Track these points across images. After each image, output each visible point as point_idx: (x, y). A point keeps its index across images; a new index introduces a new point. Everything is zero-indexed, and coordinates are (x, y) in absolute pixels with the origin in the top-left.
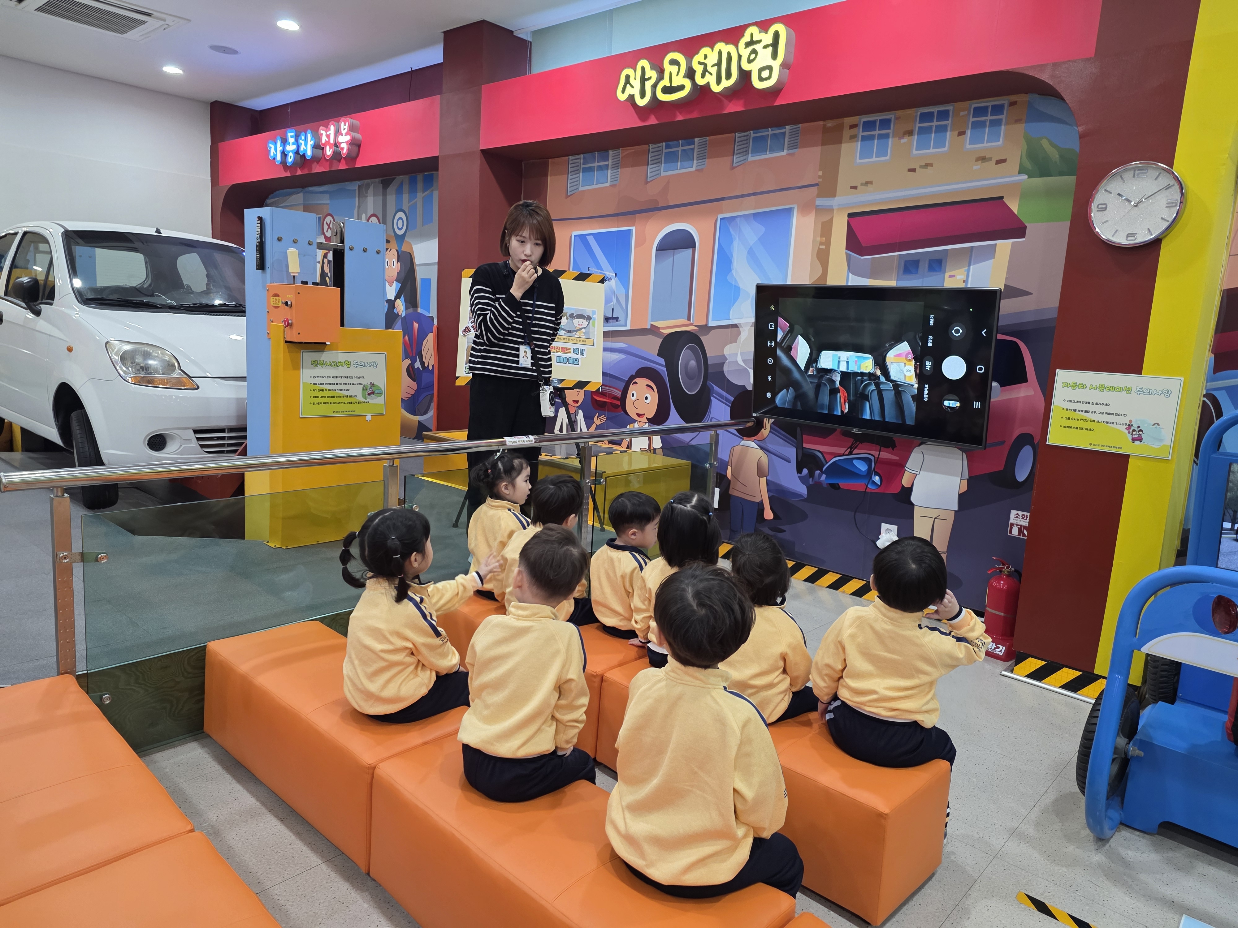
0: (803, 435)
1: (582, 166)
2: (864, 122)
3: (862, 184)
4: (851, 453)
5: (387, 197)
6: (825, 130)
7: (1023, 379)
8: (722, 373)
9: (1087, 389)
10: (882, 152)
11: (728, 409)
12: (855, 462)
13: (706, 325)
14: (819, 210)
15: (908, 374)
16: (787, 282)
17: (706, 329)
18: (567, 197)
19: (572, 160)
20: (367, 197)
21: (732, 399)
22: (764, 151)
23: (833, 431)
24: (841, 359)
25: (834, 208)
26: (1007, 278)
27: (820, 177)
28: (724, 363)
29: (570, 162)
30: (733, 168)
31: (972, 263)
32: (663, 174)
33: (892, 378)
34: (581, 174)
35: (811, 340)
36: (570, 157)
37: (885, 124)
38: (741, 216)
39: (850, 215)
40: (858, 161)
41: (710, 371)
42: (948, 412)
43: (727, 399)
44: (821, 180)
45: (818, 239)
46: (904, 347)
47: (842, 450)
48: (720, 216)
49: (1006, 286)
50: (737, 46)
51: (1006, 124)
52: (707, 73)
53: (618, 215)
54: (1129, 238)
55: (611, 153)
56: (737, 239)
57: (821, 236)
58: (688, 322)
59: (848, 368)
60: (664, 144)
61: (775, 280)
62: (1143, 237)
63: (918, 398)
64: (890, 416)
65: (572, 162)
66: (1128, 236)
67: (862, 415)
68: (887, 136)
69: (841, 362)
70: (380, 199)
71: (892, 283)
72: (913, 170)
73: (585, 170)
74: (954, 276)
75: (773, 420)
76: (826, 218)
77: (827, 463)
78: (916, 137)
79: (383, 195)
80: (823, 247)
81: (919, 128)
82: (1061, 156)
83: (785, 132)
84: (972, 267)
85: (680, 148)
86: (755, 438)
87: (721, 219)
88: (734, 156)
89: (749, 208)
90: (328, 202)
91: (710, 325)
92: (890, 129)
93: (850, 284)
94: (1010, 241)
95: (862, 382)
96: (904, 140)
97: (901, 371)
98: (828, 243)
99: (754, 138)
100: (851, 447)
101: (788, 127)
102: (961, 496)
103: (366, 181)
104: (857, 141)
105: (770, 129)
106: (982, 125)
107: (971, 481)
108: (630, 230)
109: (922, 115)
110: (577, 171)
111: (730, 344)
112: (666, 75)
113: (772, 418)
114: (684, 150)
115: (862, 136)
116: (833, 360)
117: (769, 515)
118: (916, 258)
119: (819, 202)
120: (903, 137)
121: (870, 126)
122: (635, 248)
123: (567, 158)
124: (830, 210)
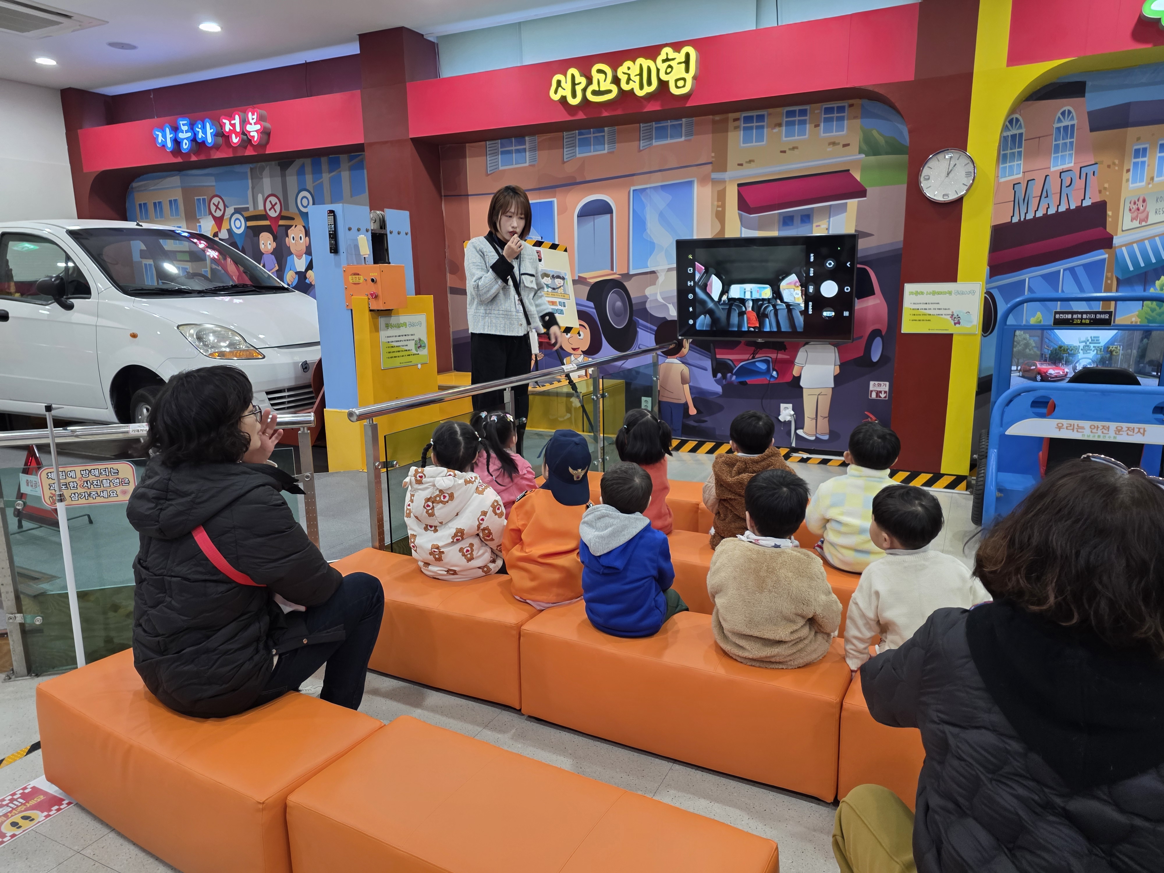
0: (716, 350)
1: (500, 150)
2: (745, 117)
3: (747, 162)
4: (753, 358)
5: (287, 178)
6: (714, 122)
7: (872, 293)
8: (645, 309)
9: (925, 294)
10: (760, 139)
11: (654, 336)
12: (757, 364)
13: (628, 273)
14: (715, 182)
15: (796, 296)
16: (693, 236)
17: (628, 276)
18: (488, 175)
19: (489, 145)
20: (262, 178)
21: (655, 328)
22: (666, 137)
23: (739, 342)
24: (746, 290)
25: (726, 180)
26: (856, 226)
27: (713, 157)
28: (646, 302)
29: (488, 146)
30: (640, 151)
31: (831, 216)
32: (578, 156)
33: (785, 300)
34: (500, 156)
35: (722, 278)
36: (488, 143)
37: (761, 118)
38: (650, 188)
39: (739, 185)
40: (742, 145)
41: (634, 308)
42: (826, 320)
43: (651, 329)
44: (714, 159)
45: (716, 203)
46: (793, 278)
47: (746, 357)
48: (632, 188)
49: (856, 231)
50: (655, 62)
51: (847, 120)
52: (631, 81)
53: (539, 189)
54: (944, 197)
55: (527, 138)
56: (649, 205)
57: (718, 201)
58: (612, 272)
59: (751, 296)
60: (577, 131)
61: (685, 236)
62: (953, 197)
63: (805, 312)
64: (785, 327)
65: (490, 146)
66: (944, 195)
67: (763, 328)
68: (762, 127)
69: (747, 293)
70: (279, 180)
71: (774, 233)
72: (784, 152)
73: (503, 153)
74: (819, 226)
75: (691, 340)
76: (720, 188)
77: (736, 367)
78: (784, 128)
79: (281, 177)
80: (720, 209)
81: (786, 121)
82: (886, 142)
83: (681, 124)
84: (831, 219)
85: (592, 135)
86: (677, 355)
87: (634, 190)
88: (640, 141)
89: (657, 181)
90: (214, 184)
91: (631, 273)
92: (764, 122)
93: (743, 236)
94: (856, 200)
95: (762, 305)
96: (776, 130)
97: (791, 294)
98: (723, 206)
99: (656, 127)
100: (753, 354)
101: (684, 120)
102: (836, 377)
103: (259, 164)
104: (740, 130)
105: (669, 121)
106: (831, 120)
107: (843, 366)
108: (551, 201)
109: (787, 112)
110: (496, 154)
111: (650, 286)
112: (595, 81)
113: (689, 339)
114: (596, 137)
115: (744, 127)
116: (740, 291)
117: (693, 411)
118: (791, 214)
119: (714, 175)
120: (774, 128)
121: (748, 119)
122: (558, 215)
123: (483, 143)
124: (723, 181)
